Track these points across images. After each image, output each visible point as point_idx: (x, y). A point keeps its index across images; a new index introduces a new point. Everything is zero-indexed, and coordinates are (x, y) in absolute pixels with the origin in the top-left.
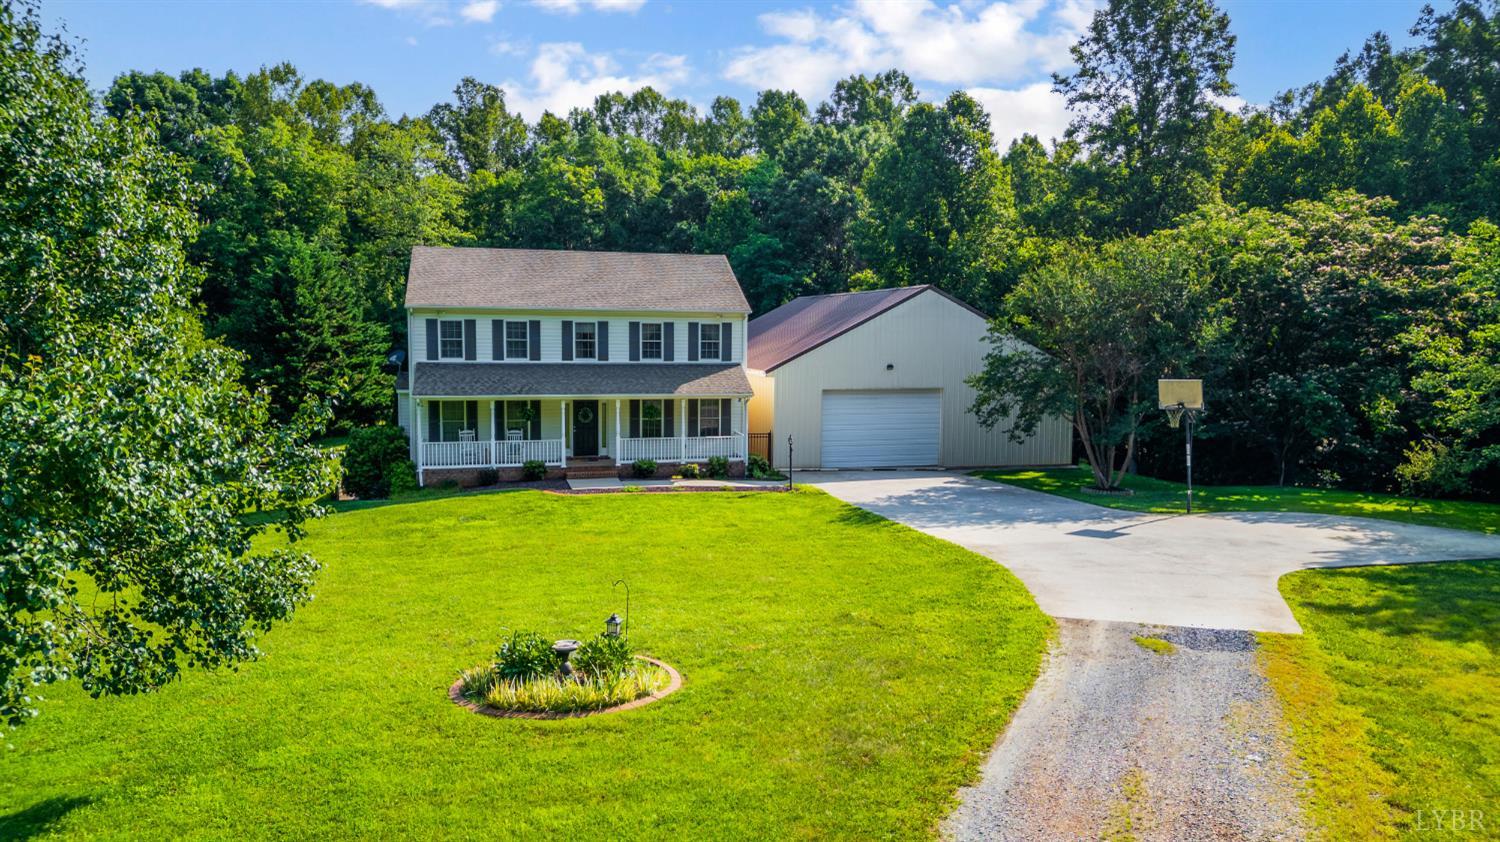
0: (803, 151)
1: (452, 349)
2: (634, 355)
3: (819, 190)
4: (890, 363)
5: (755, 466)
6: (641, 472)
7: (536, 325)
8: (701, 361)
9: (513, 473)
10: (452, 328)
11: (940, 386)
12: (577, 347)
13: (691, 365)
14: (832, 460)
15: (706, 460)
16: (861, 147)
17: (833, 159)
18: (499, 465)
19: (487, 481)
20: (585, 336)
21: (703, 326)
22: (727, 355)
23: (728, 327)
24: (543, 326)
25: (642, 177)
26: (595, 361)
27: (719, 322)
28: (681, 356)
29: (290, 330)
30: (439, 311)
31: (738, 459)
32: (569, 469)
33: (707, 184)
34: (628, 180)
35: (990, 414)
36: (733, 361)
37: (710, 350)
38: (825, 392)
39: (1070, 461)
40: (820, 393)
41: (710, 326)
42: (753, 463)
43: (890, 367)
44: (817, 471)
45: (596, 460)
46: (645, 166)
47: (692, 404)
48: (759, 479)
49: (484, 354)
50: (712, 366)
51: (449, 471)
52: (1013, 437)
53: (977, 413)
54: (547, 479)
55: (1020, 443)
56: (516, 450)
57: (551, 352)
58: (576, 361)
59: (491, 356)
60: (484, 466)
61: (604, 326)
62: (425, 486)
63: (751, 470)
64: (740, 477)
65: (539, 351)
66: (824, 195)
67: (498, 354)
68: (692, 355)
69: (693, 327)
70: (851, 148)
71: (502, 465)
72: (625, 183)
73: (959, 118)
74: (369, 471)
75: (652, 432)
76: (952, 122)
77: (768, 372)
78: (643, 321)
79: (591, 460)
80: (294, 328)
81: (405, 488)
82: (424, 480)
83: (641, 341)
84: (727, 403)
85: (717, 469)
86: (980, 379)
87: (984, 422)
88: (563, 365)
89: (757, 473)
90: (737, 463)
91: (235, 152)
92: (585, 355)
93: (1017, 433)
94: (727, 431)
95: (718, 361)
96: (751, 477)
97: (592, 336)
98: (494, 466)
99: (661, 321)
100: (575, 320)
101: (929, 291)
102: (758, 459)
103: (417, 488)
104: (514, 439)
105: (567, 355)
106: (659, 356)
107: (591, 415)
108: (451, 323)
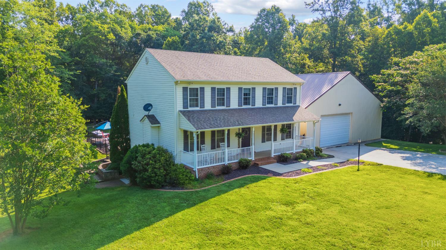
1: (194, 103)
2: (264, 103)
4: (340, 103)
7: (228, 90)
8: (287, 105)
9: (234, 165)
10: (194, 92)
12: (244, 100)
18: (230, 162)
21: (287, 89)
22: (295, 102)
23: (295, 89)
24: (231, 90)
26: (250, 106)
27: (293, 87)
28: (280, 102)
32: (255, 161)
36: (297, 104)
37: (289, 100)
38: (321, 116)
39: (380, 137)
42: (318, 150)
43: (340, 105)
49: (208, 105)
57: (234, 103)
58: (243, 107)
59: (210, 106)
60: (222, 163)
61: (254, 90)
62: (199, 178)
63: (317, 153)
65: (230, 102)
67: (213, 104)
68: (284, 102)
69: (284, 89)
78: (267, 87)
82: (198, 175)
83: (267, 96)
92: (246, 104)
95: (292, 105)
99: (274, 87)
100: (243, 87)
101: (350, 74)
103: (196, 180)
105: (240, 104)
106: (272, 103)
107: (248, 132)
108: (194, 89)
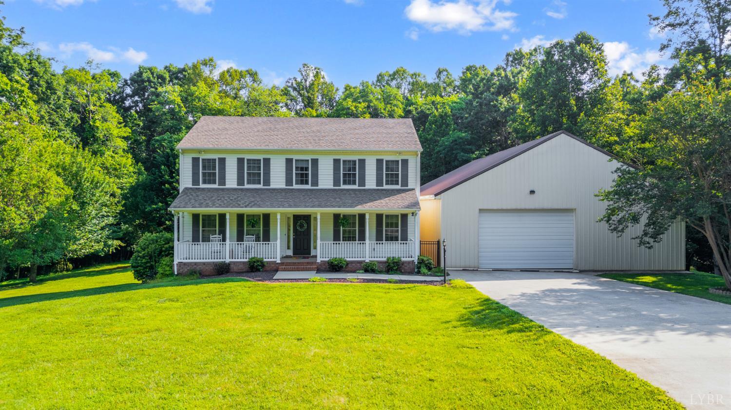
0: (484, 85)
1: (209, 178)
2: (336, 182)
3: (492, 103)
4: (532, 189)
5: (422, 265)
6: (335, 267)
7: (267, 161)
8: (385, 187)
9: (241, 266)
10: (209, 164)
11: (573, 207)
12: (296, 177)
13: (378, 190)
14: (487, 263)
15: (385, 259)
16: (518, 79)
17: (501, 86)
18: (231, 260)
19: (222, 271)
20: (302, 169)
21: (387, 161)
22: (405, 182)
23: (405, 162)
24: (272, 162)
25: (393, 108)
26: (309, 187)
27: (399, 158)
28: (371, 183)
29: (170, 183)
30: (200, 151)
31: (410, 259)
32: (282, 264)
33: (429, 109)
34: (385, 109)
35: (620, 222)
36: (409, 187)
37: (392, 179)
38: (481, 211)
39: (684, 268)
40: (477, 211)
41: (393, 161)
42: (421, 262)
43: (532, 192)
44: (473, 270)
45: (308, 258)
46: (395, 102)
47: (379, 217)
48: (424, 275)
49: (231, 181)
50: (393, 190)
51: (196, 264)
52: (642, 243)
53: (608, 221)
54: (266, 271)
55: (650, 248)
56: (248, 250)
57: (278, 180)
58: (295, 186)
59: (236, 183)
60: (221, 260)
61: (315, 162)
62: (177, 275)
63: (419, 268)
64: (411, 273)
65: (269, 180)
66: (495, 106)
67: (240, 181)
68: (379, 182)
69: (379, 162)
70: (512, 79)
71: (234, 260)
72: (383, 111)
73: (583, 45)
74: (146, 263)
75: (350, 238)
76: (578, 48)
77: (436, 195)
78: (343, 158)
79: (304, 258)
80: (172, 182)
81: (164, 275)
82: (178, 270)
83: (342, 172)
84: (404, 217)
85: (393, 267)
86: (609, 193)
87: (615, 229)
88: (286, 189)
89: (424, 270)
90: (409, 262)
91: (176, 98)
92: (302, 183)
93: (647, 239)
94: (405, 238)
95: (398, 187)
96: (419, 273)
97: (307, 169)
98: (228, 260)
99: (356, 158)
100: (295, 157)
101: (563, 134)
102: (425, 259)
103: (172, 274)
104: (249, 242)
105: (289, 182)
106: (354, 183)
107: (306, 225)
108: (209, 160)
